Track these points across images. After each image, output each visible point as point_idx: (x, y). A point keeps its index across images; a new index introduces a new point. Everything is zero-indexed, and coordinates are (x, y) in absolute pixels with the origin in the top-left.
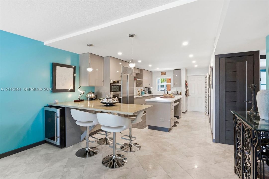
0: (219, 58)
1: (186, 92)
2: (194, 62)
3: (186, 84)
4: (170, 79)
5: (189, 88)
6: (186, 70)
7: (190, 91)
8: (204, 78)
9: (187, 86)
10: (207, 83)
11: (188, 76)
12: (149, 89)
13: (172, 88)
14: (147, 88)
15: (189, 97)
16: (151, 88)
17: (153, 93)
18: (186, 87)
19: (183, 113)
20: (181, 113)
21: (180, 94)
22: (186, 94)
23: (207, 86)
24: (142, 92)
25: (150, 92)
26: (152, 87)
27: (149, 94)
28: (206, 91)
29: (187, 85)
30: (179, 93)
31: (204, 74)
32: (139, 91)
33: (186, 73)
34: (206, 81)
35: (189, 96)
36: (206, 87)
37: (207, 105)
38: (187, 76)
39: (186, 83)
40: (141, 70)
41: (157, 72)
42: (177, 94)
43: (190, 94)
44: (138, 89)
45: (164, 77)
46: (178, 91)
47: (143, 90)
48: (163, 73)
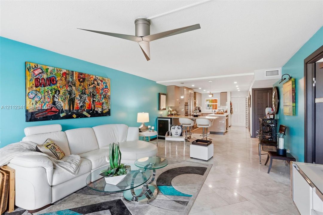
0: (254, 90)
1: (231, 110)
2: (237, 86)
5: (233, 107)
6: (231, 93)
7: (233, 110)
8: (245, 99)
10: (248, 104)
12: (199, 108)
13: (219, 107)
15: (233, 115)
17: (202, 112)
18: (231, 106)
19: (230, 127)
23: (248, 105)
25: (200, 111)
26: (201, 106)
28: (246, 109)
31: (245, 96)
33: (231, 95)
34: (246, 102)
36: (246, 107)
37: (247, 120)
38: (231, 98)
39: (231, 103)
46: (223, 110)
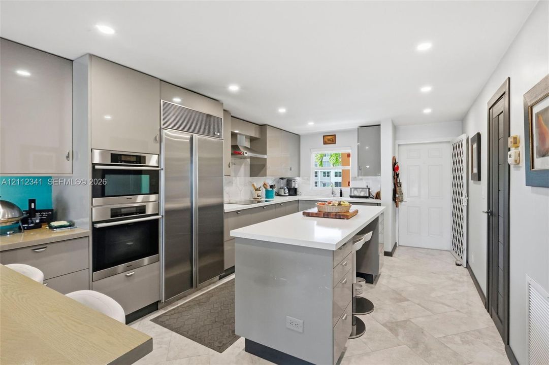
3: (395, 168)
4: (349, 155)
5: (402, 179)
6: (395, 128)
7: (404, 188)
9: (398, 175)
11: (399, 145)
12: (289, 181)
13: (354, 179)
14: (285, 181)
16: (297, 178)
17: (302, 195)
18: (396, 176)
19: (387, 254)
20: (381, 255)
21: (378, 196)
22: (394, 199)
24: (267, 191)
25: (293, 192)
26: (299, 176)
27: (290, 195)
29: (398, 172)
30: (374, 193)
32: (257, 190)
33: (395, 137)
34: (457, 159)
35: (403, 203)
38: (396, 146)
39: (395, 164)
40: (263, 127)
41: (313, 135)
42: (366, 197)
43: (405, 197)
44: (255, 184)
45: (331, 149)
46: (369, 189)
47: (272, 187)
48: (330, 139)
